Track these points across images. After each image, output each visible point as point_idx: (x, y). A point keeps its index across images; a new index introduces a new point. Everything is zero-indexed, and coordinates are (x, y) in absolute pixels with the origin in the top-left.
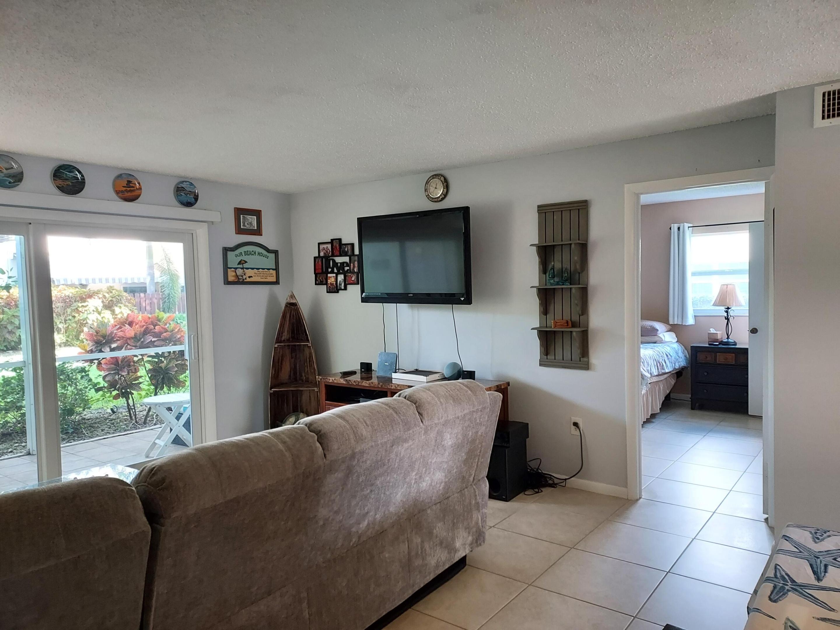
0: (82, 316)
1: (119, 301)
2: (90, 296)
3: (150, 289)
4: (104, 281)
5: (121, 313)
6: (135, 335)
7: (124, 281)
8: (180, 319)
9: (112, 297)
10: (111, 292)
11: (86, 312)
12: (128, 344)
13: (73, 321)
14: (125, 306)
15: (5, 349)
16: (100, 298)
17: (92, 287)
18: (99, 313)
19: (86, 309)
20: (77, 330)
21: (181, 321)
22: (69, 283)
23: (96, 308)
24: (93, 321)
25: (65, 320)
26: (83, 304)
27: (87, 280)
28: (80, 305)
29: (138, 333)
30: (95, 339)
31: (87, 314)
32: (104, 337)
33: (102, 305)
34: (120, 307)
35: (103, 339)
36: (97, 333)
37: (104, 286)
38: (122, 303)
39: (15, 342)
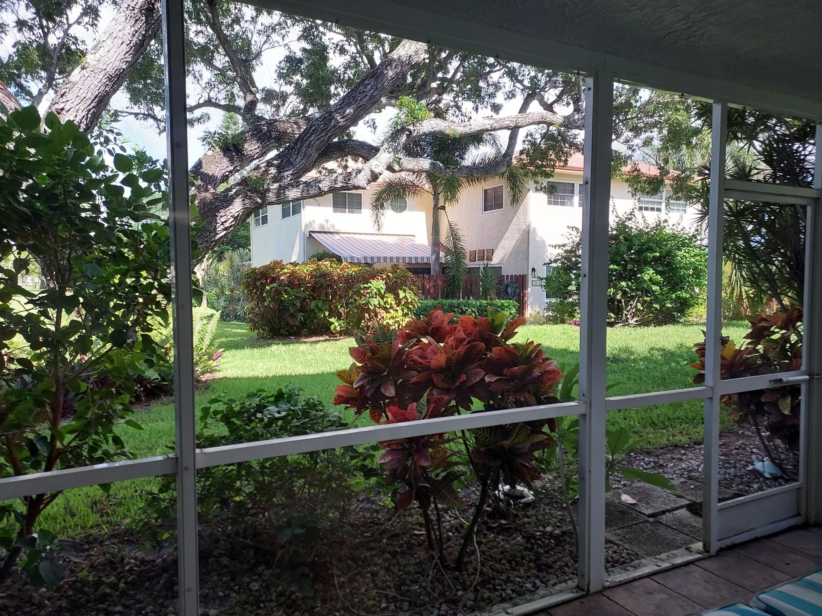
0: (363, 301)
1: (404, 283)
2: (374, 277)
3: (435, 270)
4: (388, 260)
5: (405, 297)
6: (447, 363)
7: (407, 261)
8: (465, 306)
9: (397, 278)
10: (396, 272)
11: (368, 295)
12: (435, 386)
13: (354, 305)
14: (410, 289)
15: (287, 334)
16: (383, 280)
17: (377, 266)
18: (382, 297)
19: (369, 291)
20: (358, 316)
21: (466, 308)
22: (356, 261)
23: (379, 290)
24: (375, 306)
25: (347, 304)
26: (365, 285)
27: (372, 258)
28: (362, 286)
29: (454, 358)
30: (370, 365)
31: (369, 298)
32: (385, 361)
33: (384, 287)
34: (405, 291)
35: (383, 366)
36: (374, 355)
37: (388, 266)
38: (406, 286)
39: (297, 327)
